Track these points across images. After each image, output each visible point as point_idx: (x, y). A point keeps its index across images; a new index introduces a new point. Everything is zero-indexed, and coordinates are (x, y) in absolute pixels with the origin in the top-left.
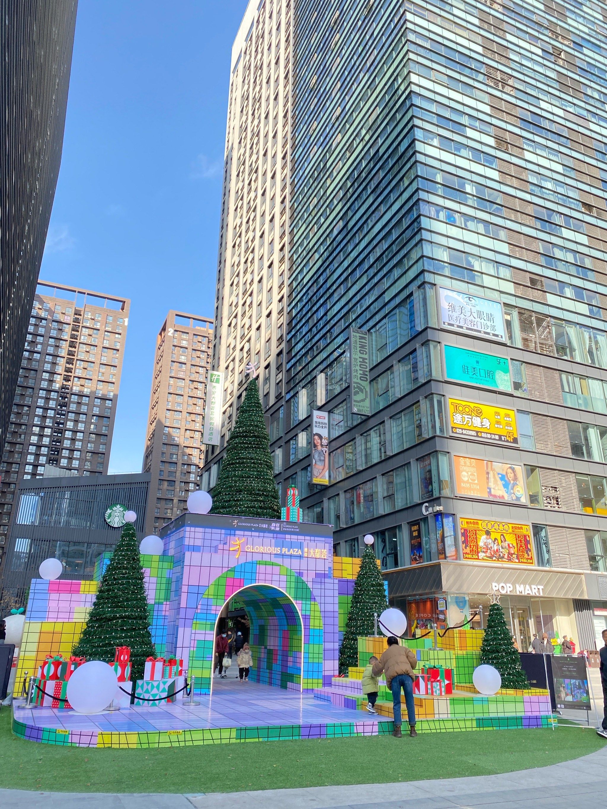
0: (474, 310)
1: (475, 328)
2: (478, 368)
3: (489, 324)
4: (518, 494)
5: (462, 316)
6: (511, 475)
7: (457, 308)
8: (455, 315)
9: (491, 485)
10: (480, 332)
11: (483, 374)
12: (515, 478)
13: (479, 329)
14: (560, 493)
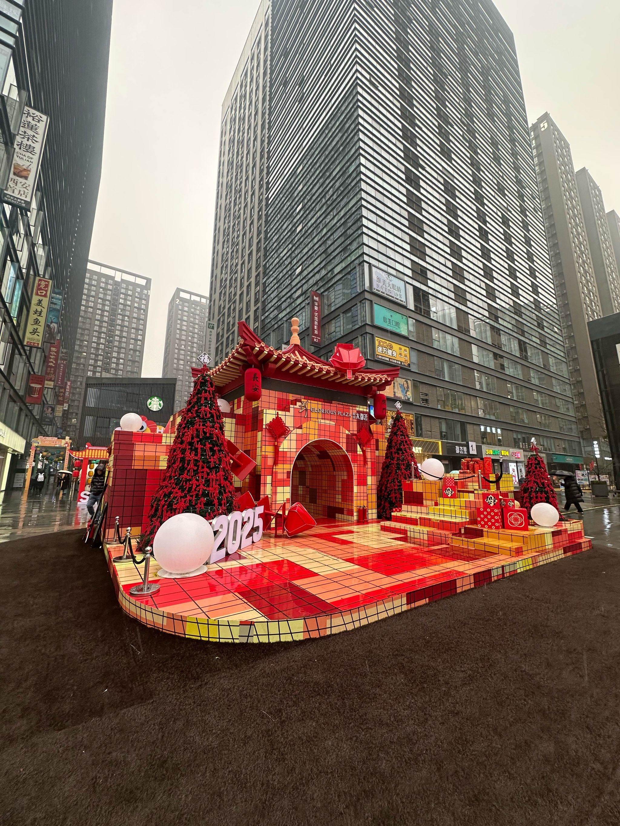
0: (391, 283)
1: (391, 294)
2: (392, 319)
3: (398, 293)
4: (409, 396)
5: (384, 286)
6: (406, 385)
7: (382, 280)
8: (381, 284)
9: (396, 390)
10: (393, 297)
11: (394, 324)
12: (408, 387)
13: (393, 295)
14: (429, 398)
